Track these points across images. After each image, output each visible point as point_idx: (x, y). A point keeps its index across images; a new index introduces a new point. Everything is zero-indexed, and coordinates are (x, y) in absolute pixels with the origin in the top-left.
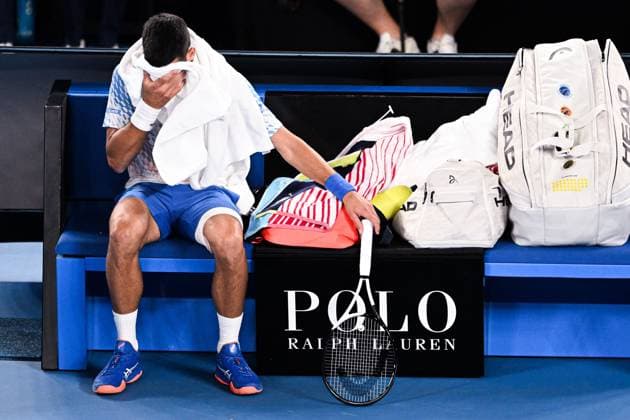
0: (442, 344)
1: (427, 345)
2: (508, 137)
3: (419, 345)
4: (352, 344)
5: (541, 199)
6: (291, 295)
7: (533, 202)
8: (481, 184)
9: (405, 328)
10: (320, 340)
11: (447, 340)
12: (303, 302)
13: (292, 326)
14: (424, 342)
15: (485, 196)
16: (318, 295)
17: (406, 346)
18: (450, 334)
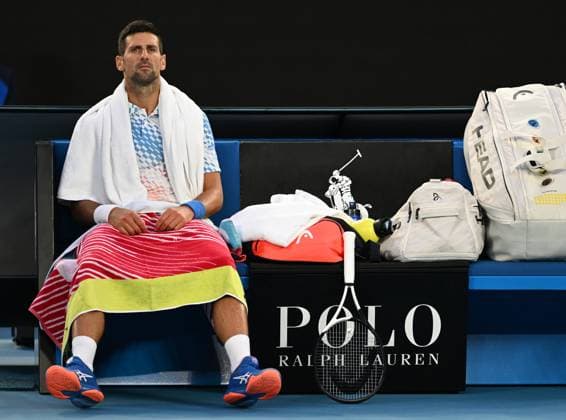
0: (426, 359)
1: (412, 360)
2: (484, 162)
3: (405, 360)
4: (340, 361)
5: (525, 211)
6: (284, 311)
7: (517, 215)
8: (463, 202)
9: (391, 343)
10: (309, 357)
11: (432, 355)
12: (295, 317)
13: (284, 343)
14: (409, 357)
15: (467, 212)
16: (309, 311)
17: (392, 361)
18: (434, 348)
